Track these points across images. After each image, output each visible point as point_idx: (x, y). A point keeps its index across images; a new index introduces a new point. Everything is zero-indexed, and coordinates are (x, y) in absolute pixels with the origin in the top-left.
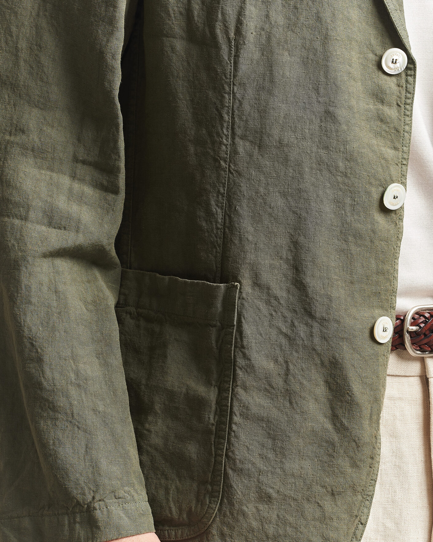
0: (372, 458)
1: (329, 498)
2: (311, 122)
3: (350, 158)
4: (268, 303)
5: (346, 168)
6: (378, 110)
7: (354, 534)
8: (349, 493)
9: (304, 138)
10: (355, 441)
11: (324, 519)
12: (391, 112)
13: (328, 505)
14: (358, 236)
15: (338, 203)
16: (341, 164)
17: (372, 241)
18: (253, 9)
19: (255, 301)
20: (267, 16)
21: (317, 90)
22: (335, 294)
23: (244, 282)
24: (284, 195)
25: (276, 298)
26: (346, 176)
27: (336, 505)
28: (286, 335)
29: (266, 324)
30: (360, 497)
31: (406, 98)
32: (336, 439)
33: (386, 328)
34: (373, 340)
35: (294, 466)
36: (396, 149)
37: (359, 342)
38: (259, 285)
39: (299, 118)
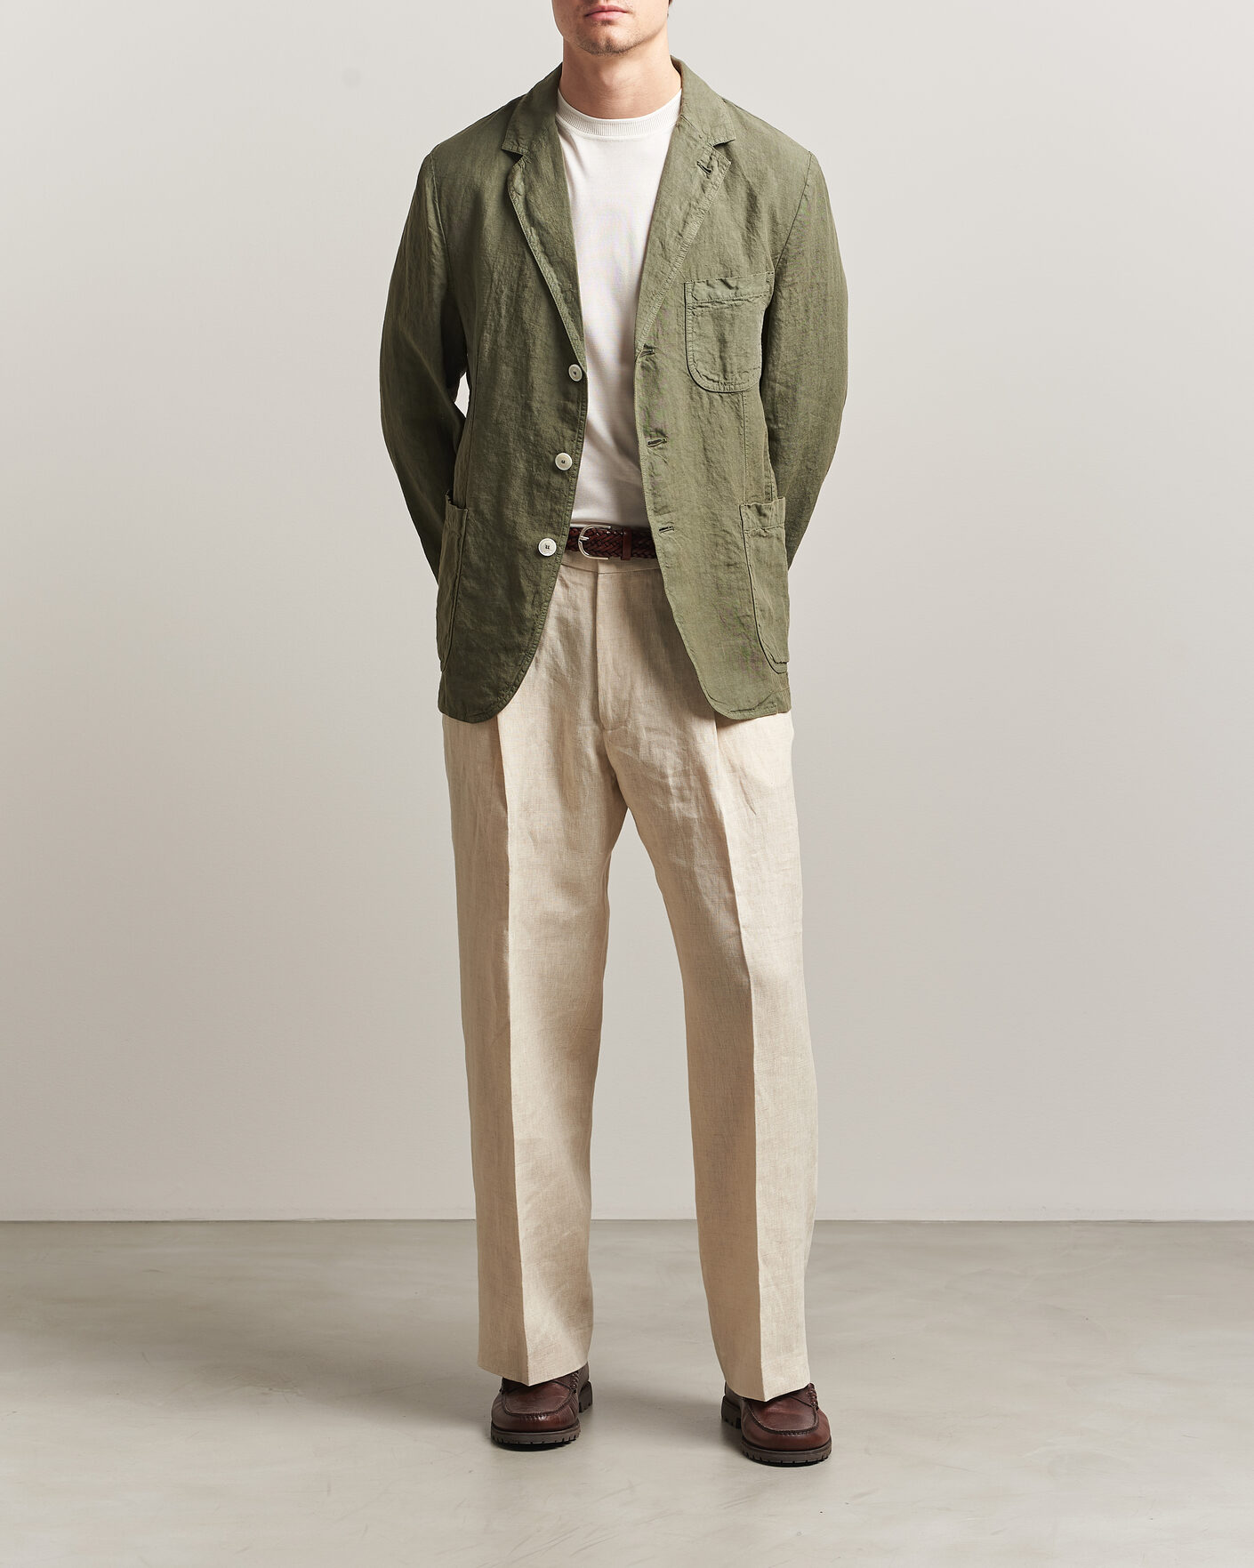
0: (534, 630)
1: (504, 652)
2: (517, 409)
3: (537, 434)
4: (482, 523)
5: (535, 441)
6: (565, 404)
7: (517, 677)
8: (517, 650)
9: (511, 420)
10: (520, 617)
11: (499, 665)
12: (571, 407)
13: (503, 657)
14: (539, 485)
15: (529, 462)
16: (532, 438)
17: (548, 490)
19: (476, 522)
20: (496, 341)
21: (521, 389)
22: (518, 520)
24: (497, 455)
25: (487, 521)
26: (534, 445)
27: (508, 656)
28: (490, 544)
29: (481, 536)
30: (523, 654)
31: (583, 398)
32: (511, 614)
33: (548, 546)
34: (538, 554)
35: (487, 629)
36: (575, 431)
37: (530, 553)
38: (478, 512)
39: (509, 407)
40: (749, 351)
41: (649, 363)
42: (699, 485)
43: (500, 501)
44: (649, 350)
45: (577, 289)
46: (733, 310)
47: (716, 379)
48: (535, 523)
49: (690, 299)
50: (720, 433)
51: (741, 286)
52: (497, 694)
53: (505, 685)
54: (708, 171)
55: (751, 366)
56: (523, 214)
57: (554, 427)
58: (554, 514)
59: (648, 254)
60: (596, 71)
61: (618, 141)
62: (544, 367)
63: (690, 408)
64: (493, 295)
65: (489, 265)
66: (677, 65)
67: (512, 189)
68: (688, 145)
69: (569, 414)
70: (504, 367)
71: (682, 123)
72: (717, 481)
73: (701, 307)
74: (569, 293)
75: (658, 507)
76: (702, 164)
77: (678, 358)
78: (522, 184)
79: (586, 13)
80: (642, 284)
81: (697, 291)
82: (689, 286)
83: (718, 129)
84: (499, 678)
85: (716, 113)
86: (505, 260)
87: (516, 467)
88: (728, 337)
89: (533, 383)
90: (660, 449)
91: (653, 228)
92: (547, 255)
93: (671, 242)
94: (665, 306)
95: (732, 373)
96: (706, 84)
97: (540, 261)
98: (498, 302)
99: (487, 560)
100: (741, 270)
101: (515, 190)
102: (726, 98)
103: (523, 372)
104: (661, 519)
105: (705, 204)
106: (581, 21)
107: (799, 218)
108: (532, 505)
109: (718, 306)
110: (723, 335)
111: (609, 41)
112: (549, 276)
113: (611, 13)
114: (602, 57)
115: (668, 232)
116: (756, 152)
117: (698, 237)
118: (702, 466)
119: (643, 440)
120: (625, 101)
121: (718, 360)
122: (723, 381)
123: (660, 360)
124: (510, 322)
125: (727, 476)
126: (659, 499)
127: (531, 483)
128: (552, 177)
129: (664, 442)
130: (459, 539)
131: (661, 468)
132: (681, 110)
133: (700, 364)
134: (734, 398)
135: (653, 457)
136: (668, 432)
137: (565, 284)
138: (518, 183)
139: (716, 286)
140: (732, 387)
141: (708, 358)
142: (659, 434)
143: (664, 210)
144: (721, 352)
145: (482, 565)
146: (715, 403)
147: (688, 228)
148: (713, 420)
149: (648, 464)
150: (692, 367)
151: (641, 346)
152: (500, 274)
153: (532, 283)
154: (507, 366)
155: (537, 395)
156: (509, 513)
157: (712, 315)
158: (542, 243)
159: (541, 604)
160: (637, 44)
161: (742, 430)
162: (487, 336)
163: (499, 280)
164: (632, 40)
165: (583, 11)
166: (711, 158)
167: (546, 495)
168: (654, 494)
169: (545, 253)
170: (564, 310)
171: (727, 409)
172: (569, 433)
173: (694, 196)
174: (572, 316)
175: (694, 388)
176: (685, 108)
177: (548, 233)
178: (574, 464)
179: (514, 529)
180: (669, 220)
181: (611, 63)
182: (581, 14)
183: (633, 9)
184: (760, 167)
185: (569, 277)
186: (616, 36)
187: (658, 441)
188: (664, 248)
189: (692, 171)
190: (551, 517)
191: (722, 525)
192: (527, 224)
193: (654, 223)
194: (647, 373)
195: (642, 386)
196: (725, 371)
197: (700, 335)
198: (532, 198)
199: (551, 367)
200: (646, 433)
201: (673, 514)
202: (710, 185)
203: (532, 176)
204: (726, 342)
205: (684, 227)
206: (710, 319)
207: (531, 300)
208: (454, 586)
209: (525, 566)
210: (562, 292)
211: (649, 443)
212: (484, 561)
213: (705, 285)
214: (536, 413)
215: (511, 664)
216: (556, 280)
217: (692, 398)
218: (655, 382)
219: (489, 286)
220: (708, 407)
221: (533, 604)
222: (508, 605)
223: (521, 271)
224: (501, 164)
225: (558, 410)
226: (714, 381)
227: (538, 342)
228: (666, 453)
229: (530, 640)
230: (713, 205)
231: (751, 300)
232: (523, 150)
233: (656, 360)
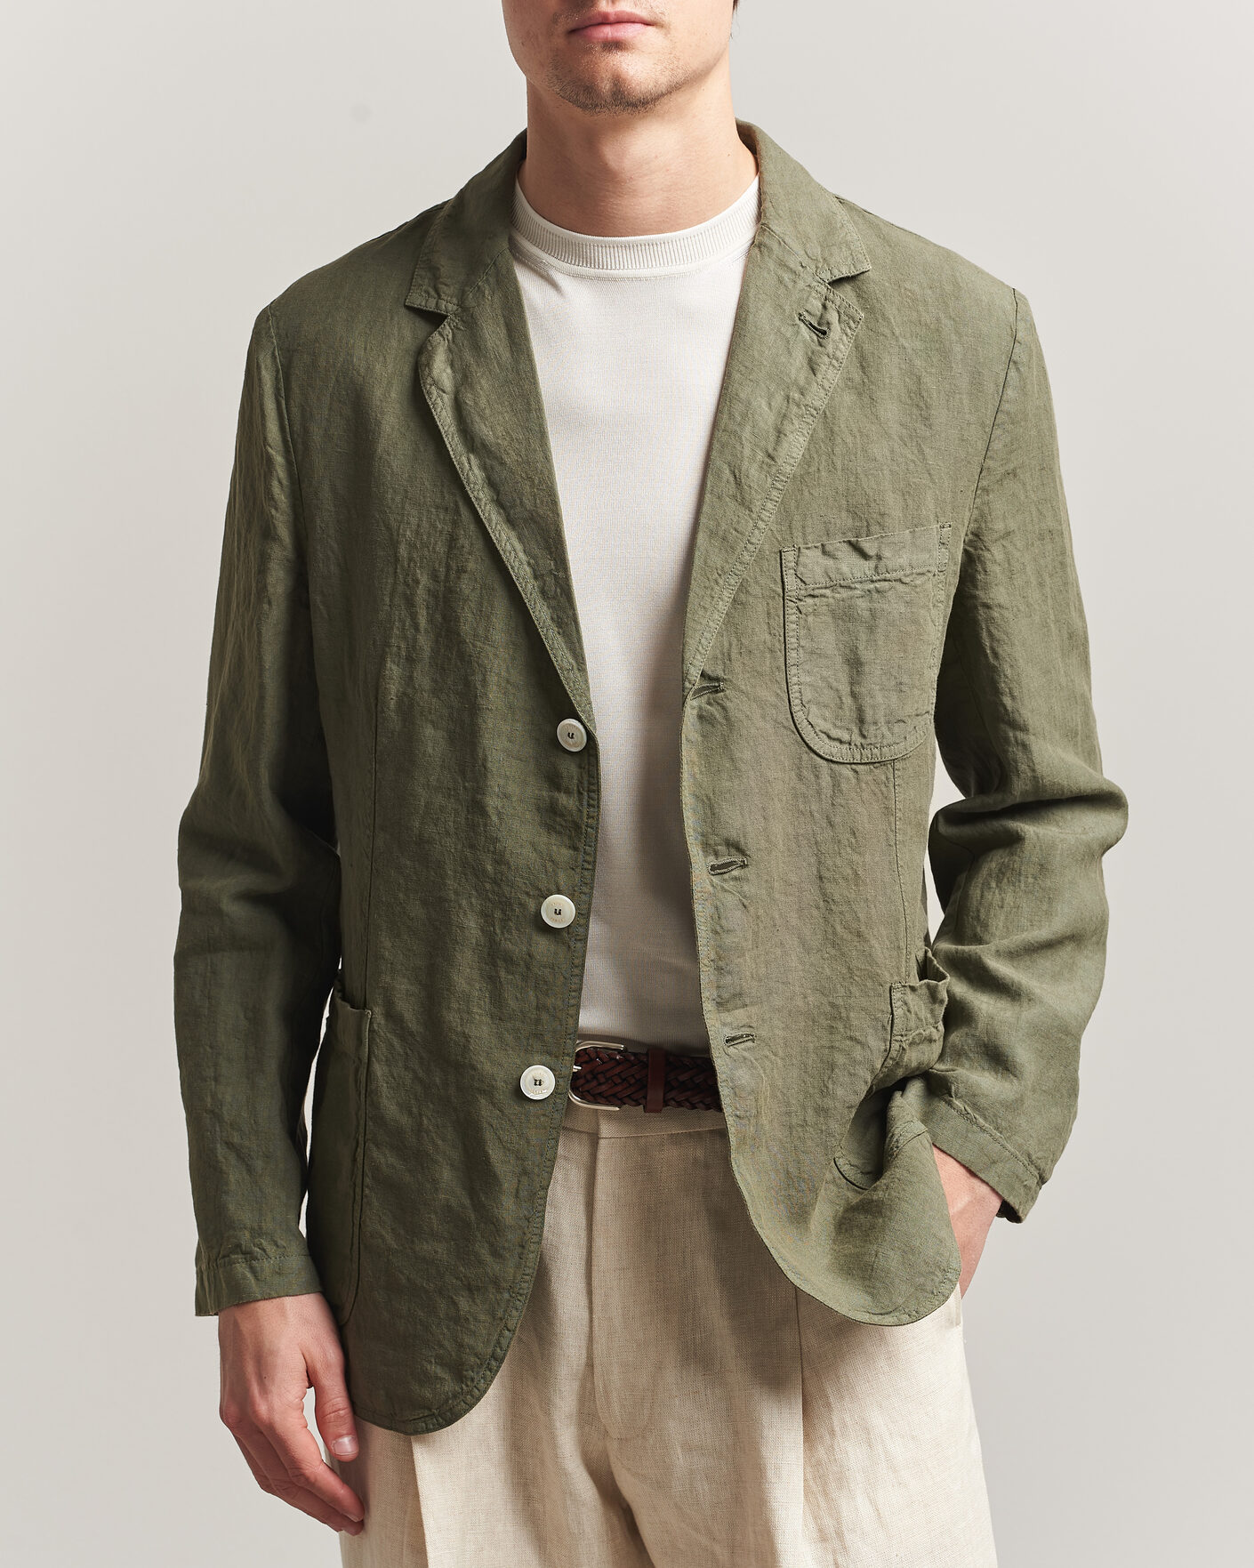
0: (523, 1247)
1: (465, 1293)
2: (457, 812)
3: (500, 860)
4: (402, 1038)
5: (495, 874)
6: (552, 798)
7: (498, 1342)
8: (491, 1289)
9: (448, 833)
10: (493, 1223)
11: (457, 1319)
12: (567, 801)
13: (464, 1303)
14: (509, 960)
15: (486, 916)
16: (489, 868)
17: (528, 968)
18: (394, 667)
19: (388, 1035)
20: (411, 678)
21: (463, 773)
22: (473, 1032)
23: (377, 1010)
24: (424, 903)
25: (411, 1034)
26: (495, 883)
27: (474, 1301)
28: (420, 1080)
29: (400, 1064)
30: (506, 1296)
31: (590, 783)
32: (473, 1217)
33: (539, 1081)
34: (518, 1094)
35: (425, 1248)
36: (575, 849)
37: (503, 1095)
38: (392, 1016)
39: (442, 809)
40: (905, 679)
41: (714, 710)
42: (808, 951)
43: (434, 993)
44: (712, 684)
45: (566, 569)
46: (871, 601)
47: (846, 737)
48: (506, 1035)
49: (791, 581)
50: (850, 845)
51: (887, 553)
52: (460, 1377)
53: (473, 1359)
54: (821, 331)
55: (909, 710)
56: (453, 429)
57: (533, 844)
58: (544, 1016)
59: (708, 497)
60: (592, 141)
61: (639, 279)
62: (505, 728)
63: (795, 796)
64: (401, 588)
65: (388, 528)
66: (748, 136)
67: (429, 381)
68: (781, 281)
69: (562, 815)
70: (429, 731)
71: (766, 240)
72: (842, 939)
73: (813, 596)
74: (550, 580)
75: (726, 996)
76: (808, 318)
77: (772, 699)
78: (449, 371)
79: (571, 25)
80: (697, 554)
81: (805, 566)
82: (790, 557)
83: (835, 250)
84: (461, 1346)
85: (829, 226)
86: (420, 520)
87: (462, 928)
88: (866, 654)
89: (485, 760)
90: (735, 879)
91: (716, 446)
92: (503, 508)
93: (753, 473)
94: (743, 597)
95: (875, 723)
96: (803, 169)
97: (490, 520)
98: (410, 602)
99: (415, 1110)
100: (888, 521)
101: (435, 383)
102: (842, 196)
103: (465, 736)
104: (729, 1020)
105: (817, 398)
106: (560, 41)
107: (1006, 406)
108: (497, 999)
109: (845, 594)
110: (854, 650)
111: (618, 81)
112: (509, 547)
113: (621, 26)
114: (603, 116)
115: (747, 452)
116: (916, 288)
117: (807, 461)
118: (815, 912)
119: (700, 864)
120: (646, 199)
121: (848, 701)
122: (858, 740)
123: (736, 703)
124: (437, 642)
125: (863, 928)
126: (728, 980)
127: (493, 956)
128: (506, 355)
129: (744, 866)
130: (357, 1070)
131: (735, 918)
132: (760, 215)
133: (814, 709)
134: (879, 773)
135: (721, 895)
136: (753, 843)
137: (541, 562)
138: (441, 370)
139: (839, 554)
140: (876, 751)
141: (828, 696)
142: (733, 851)
143: (738, 408)
144: (852, 684)
145: (404, 1120)
146: (844, 786)
147: (785, 445)
148: (837, 820)
149: (710, 910)
150: (799, 716)
151: (694, 674)
152: (412, 546)
153: (475, 563)
154: (435, 727)
155: (494, 784)
156: (452, 1018)
157: (833, 612)
158: (491, 483)
159: (533, 1195)
160: (675, 88)
161: (892, 836)
162: (394, 670)
163: (411, 559)
164: (664, 81)
165: (564, 24)
166: (824, 307)
167: (525, 978)
168: (719, 969)
169: (499, 503)
170: (541, 613)
171: (865, 795)
172: (564, 854)
173: (796, 383)
174: (559, 622)
175: (805, 757)
176: (770, 211)
177: (502, 464)
178: (579, 914)
179: (466, 1048)
180: (748, 428)
181: (618, 127)
182: (561, 28)
183: (666, 19)
184: (926, 318)
185: (548, 548)
186: (631, 72)
187: (731, 864)
188: (738, 483)
189: (789, 332)
190: (538, 1021)
191: (848, 1026)
192: (460, 448)
193: (718, 434)
194: (709, 727)
195: (699, 755)
196: (861, 721)
197: (812, 653)
198: (469, 399)
199: (519, 726)
200: (707, 847)
201: (753, 1010)
202: (826, 359)
203: (468, 356)
204: (861, 664)
205: (778, 441)
206: (830, 620)
207: (474, 597)
208: (354, 1160)
209: (495, 1122)
210: (536, 577)
211: (713, 868)
212: (410, 1113)
213: (819, 552)
214: (495, 818)
215: (482, 1317)
216: (522, 555)
217: (800, 777)
218: (725, 745)
219: (391, 570)
220: (830, 792)
221: (517, 1196)
222: (467, 1202)
223: (452, 541)
224: (405, 331)
225: (538, 809)
226: (841, 742)
227: (493, 679)
228: (746, 888)
229: (518, 1266)
230: (832, 399)
231: (905, 580)
232: (448, 306)
233: (728, 704)
